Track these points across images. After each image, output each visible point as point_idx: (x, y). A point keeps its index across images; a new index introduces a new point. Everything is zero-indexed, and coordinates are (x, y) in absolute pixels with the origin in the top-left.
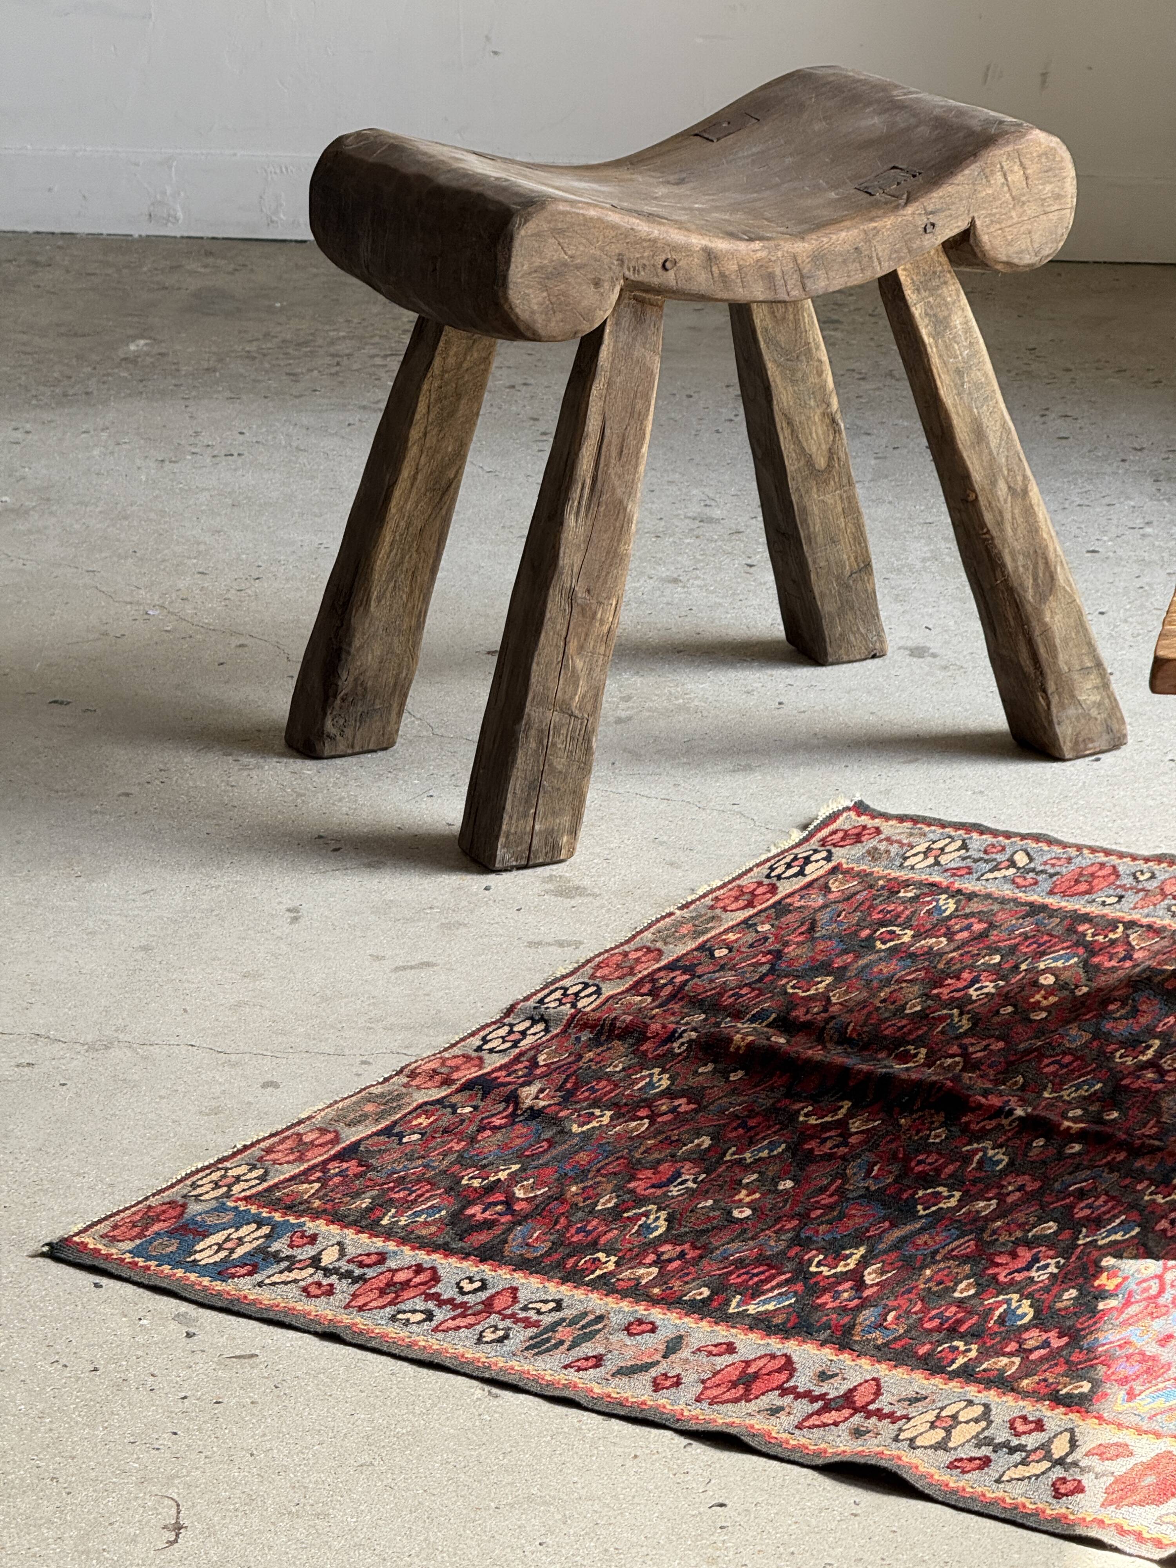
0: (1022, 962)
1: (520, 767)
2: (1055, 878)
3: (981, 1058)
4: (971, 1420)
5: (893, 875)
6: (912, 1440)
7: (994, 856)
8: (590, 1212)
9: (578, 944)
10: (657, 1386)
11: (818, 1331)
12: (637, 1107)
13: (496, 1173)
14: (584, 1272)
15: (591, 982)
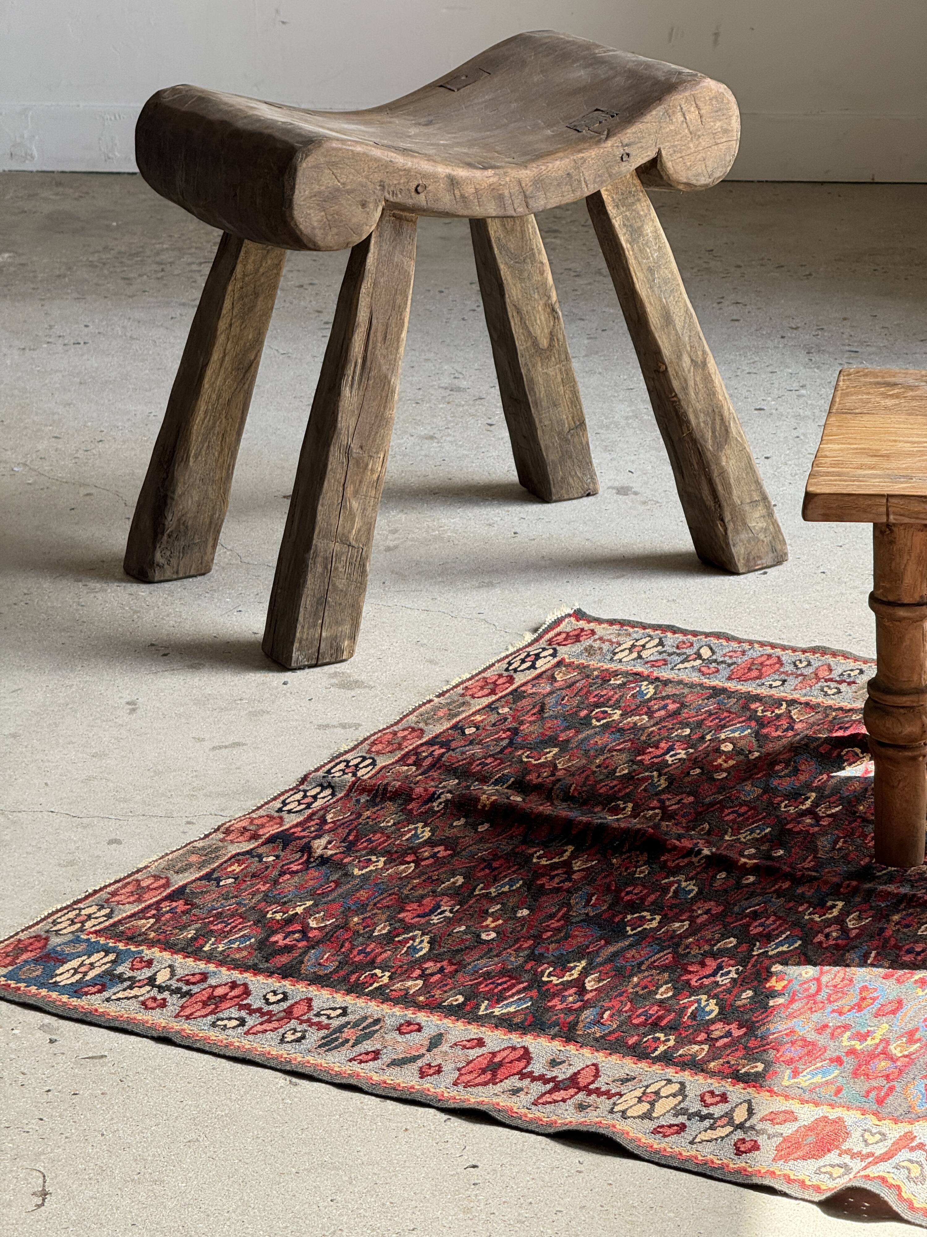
0: (707, 734)
1: (310, 587)
2: (732, 667)
3: (675, 810)
4: (670, 1095)
5: (605, 667)
6: (624, 1112)
7: (684, 650)
8: (369, 937)
9: (357, 726)
10: (423, 1074)
11: (549, 1028)
12: (405, 853)
13: (294, 908)
14: (364, 985)
15: (368, 756)
